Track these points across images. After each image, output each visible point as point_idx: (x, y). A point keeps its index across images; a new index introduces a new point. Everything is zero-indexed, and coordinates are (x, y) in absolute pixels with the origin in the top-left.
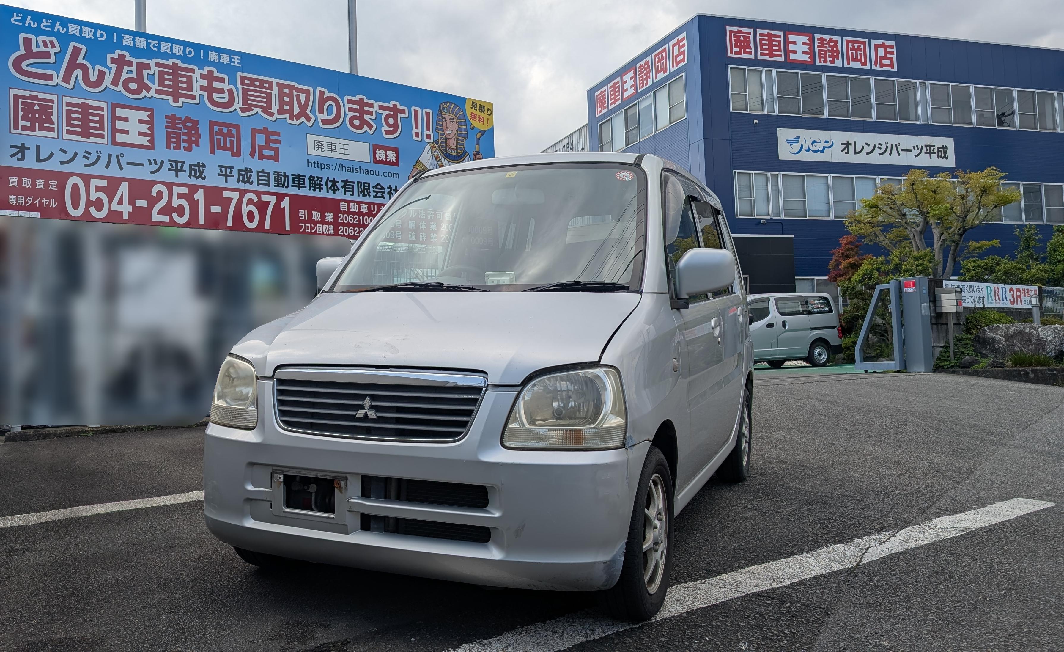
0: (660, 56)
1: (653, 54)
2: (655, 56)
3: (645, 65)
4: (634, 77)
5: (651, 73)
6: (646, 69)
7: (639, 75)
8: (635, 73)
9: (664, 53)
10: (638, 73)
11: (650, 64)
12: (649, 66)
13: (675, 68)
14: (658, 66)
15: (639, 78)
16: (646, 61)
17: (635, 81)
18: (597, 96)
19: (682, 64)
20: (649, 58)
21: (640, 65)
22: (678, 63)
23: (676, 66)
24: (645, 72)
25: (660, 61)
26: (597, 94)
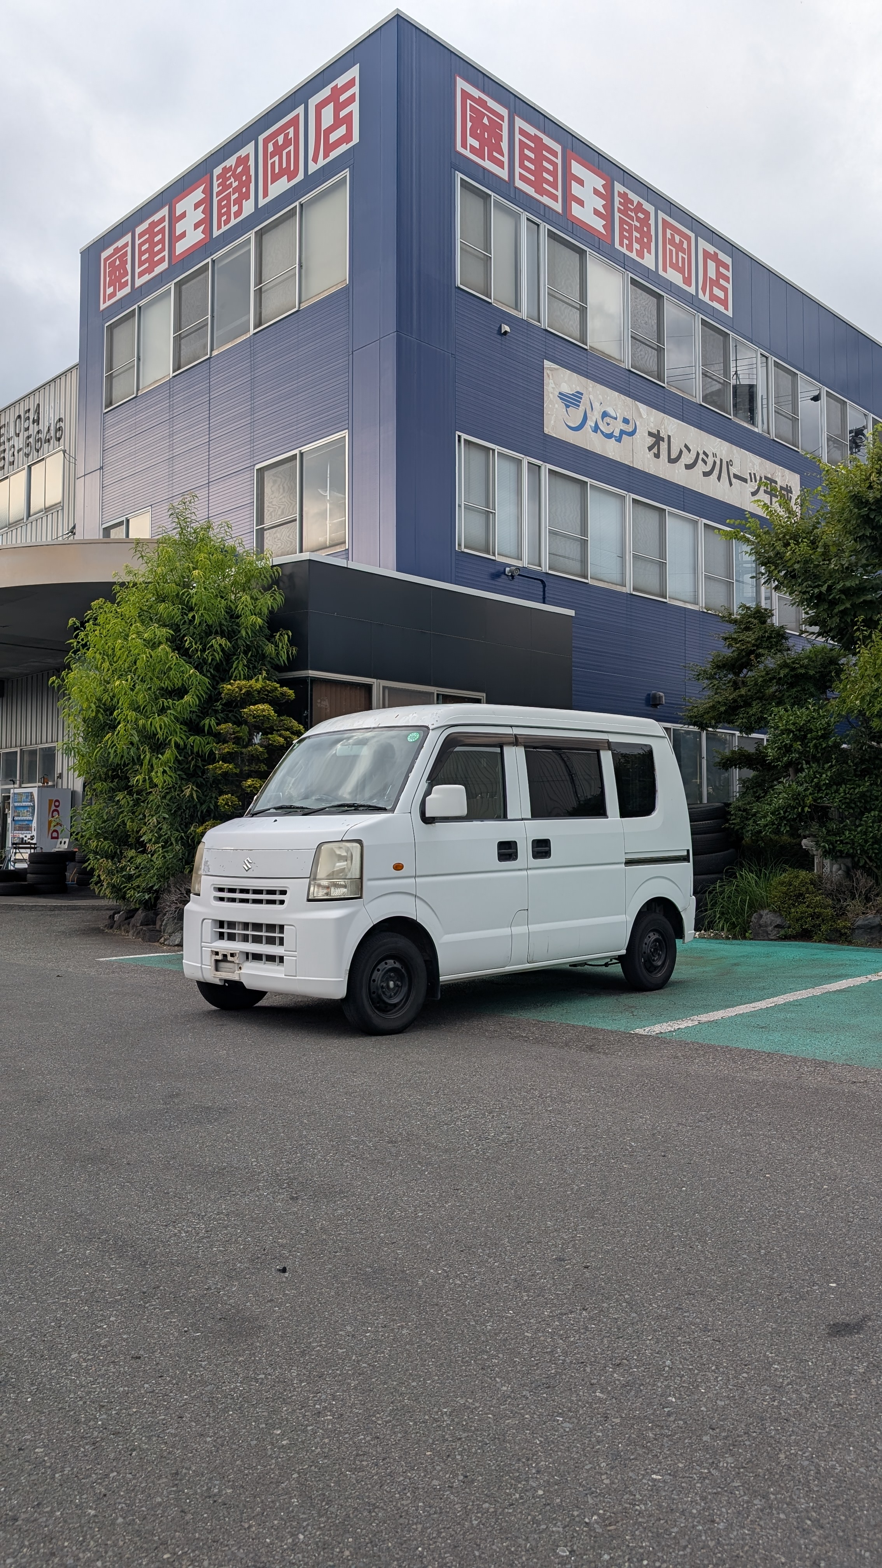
0: (281, 139)
1: (261, 138)
2: (266, 141)
3: (237, 166)
4: (207, 201)
5: (252, 186)
6: (237, 177)
7: (218, 194)
8: (209, 192)
9: (291, 131)
10: (216, 189)
11: (252, 163)
12: (247, 169)
13: (322, 162)
14: (273, 164)
15: (219, 202)
16: (239, 158)
17: (209, 212)
18: (106, 260)
19: (344, 148)
20: (249, 149)
21: (224, 169)
22: (330, 148)
23: (326, 156)
24: (235, 184)
25: (278, 150)
26: (104, 255)
